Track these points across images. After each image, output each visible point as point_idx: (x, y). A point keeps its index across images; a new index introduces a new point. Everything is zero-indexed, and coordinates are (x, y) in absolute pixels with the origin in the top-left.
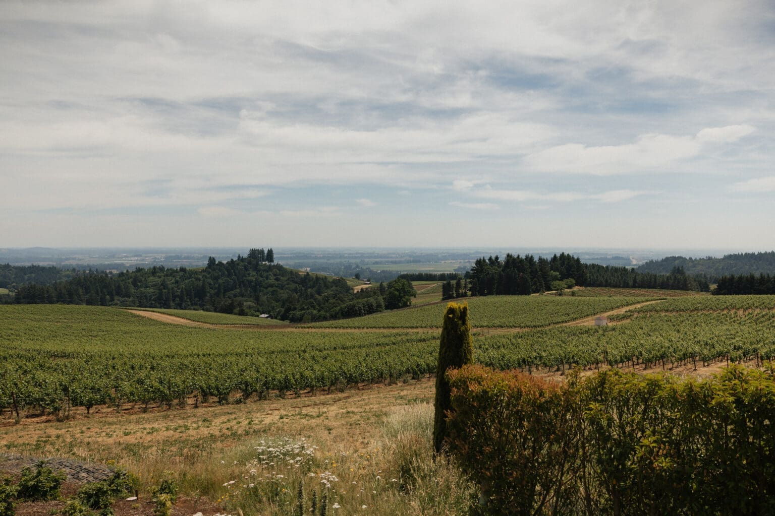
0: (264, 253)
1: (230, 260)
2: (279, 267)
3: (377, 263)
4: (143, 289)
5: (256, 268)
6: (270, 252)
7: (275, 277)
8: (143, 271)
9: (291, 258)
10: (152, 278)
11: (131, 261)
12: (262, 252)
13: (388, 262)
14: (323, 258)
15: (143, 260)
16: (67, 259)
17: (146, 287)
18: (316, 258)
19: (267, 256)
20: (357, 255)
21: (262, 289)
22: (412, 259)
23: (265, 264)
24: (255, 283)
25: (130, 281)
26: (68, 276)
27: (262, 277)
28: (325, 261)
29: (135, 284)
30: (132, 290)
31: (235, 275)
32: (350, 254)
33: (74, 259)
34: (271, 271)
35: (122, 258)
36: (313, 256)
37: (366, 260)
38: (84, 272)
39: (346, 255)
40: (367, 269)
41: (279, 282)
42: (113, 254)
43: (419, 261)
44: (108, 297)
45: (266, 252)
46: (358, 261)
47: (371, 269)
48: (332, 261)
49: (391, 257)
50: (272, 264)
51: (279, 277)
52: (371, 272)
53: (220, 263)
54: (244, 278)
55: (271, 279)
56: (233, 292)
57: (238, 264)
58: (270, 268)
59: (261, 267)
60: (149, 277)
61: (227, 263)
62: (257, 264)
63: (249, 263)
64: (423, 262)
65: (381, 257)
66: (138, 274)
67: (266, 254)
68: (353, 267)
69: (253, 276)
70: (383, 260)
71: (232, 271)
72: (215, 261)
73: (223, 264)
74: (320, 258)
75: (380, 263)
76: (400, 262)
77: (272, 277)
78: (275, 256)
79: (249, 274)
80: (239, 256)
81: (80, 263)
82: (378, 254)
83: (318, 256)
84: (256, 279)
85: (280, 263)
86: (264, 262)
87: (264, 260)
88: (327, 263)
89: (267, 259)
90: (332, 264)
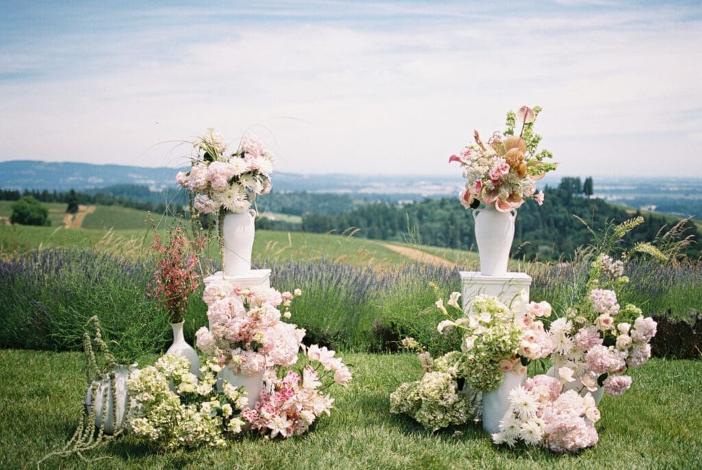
0: (581, 183)
2: (599, 202)
4: (429, 224)
5: (567, 202)
6: (589, 182)
7: (592, 215)
8: (431, 203)
9: (630, 191)
10: (439, 211)
11: (429, 190)
12: (577, 181)
14: (680, 192)
15: (443, 190)
16: (364, 187)
17: (433, 221)
18: (668, 192)
19: (585, 186)
21: (573, 229)
23: (582, 198)
24: (564, 222)
25: (415, 213)
26: (359, 206)
27: (574, 213)
28: (681, 196)
29: (420, 217)
31: (539, 211)
33: (371, 187)
34: (588, 207)
35: (419, 187)
36: (662, 189)
38: (377, 201)
41: (596, 223)
42: (410, 182)
44: (390, 231)
45: (583, 181)
48: (691, 197)
50: (591, 197)
51: (598, 215)
54: (551, 215)
55: (586, 218)
56: (533, 232)
58: (587, 203)
59: (575, 202)
60: (436, 209)
62: (570, 196)
63: (559, 195)
66: (425, 206)
67: (583, 185)
69: (563, 212)
74: (675, 192)
77: (589, 215)
78: (595, 188)
79: (557, 211)
83: (671, 189)
84: (566, 217)
85: (601, 197)
86: (579, 196)
87: (579, 192)
88: (683, 200)
89: (584, 191)
90: (692, 202)
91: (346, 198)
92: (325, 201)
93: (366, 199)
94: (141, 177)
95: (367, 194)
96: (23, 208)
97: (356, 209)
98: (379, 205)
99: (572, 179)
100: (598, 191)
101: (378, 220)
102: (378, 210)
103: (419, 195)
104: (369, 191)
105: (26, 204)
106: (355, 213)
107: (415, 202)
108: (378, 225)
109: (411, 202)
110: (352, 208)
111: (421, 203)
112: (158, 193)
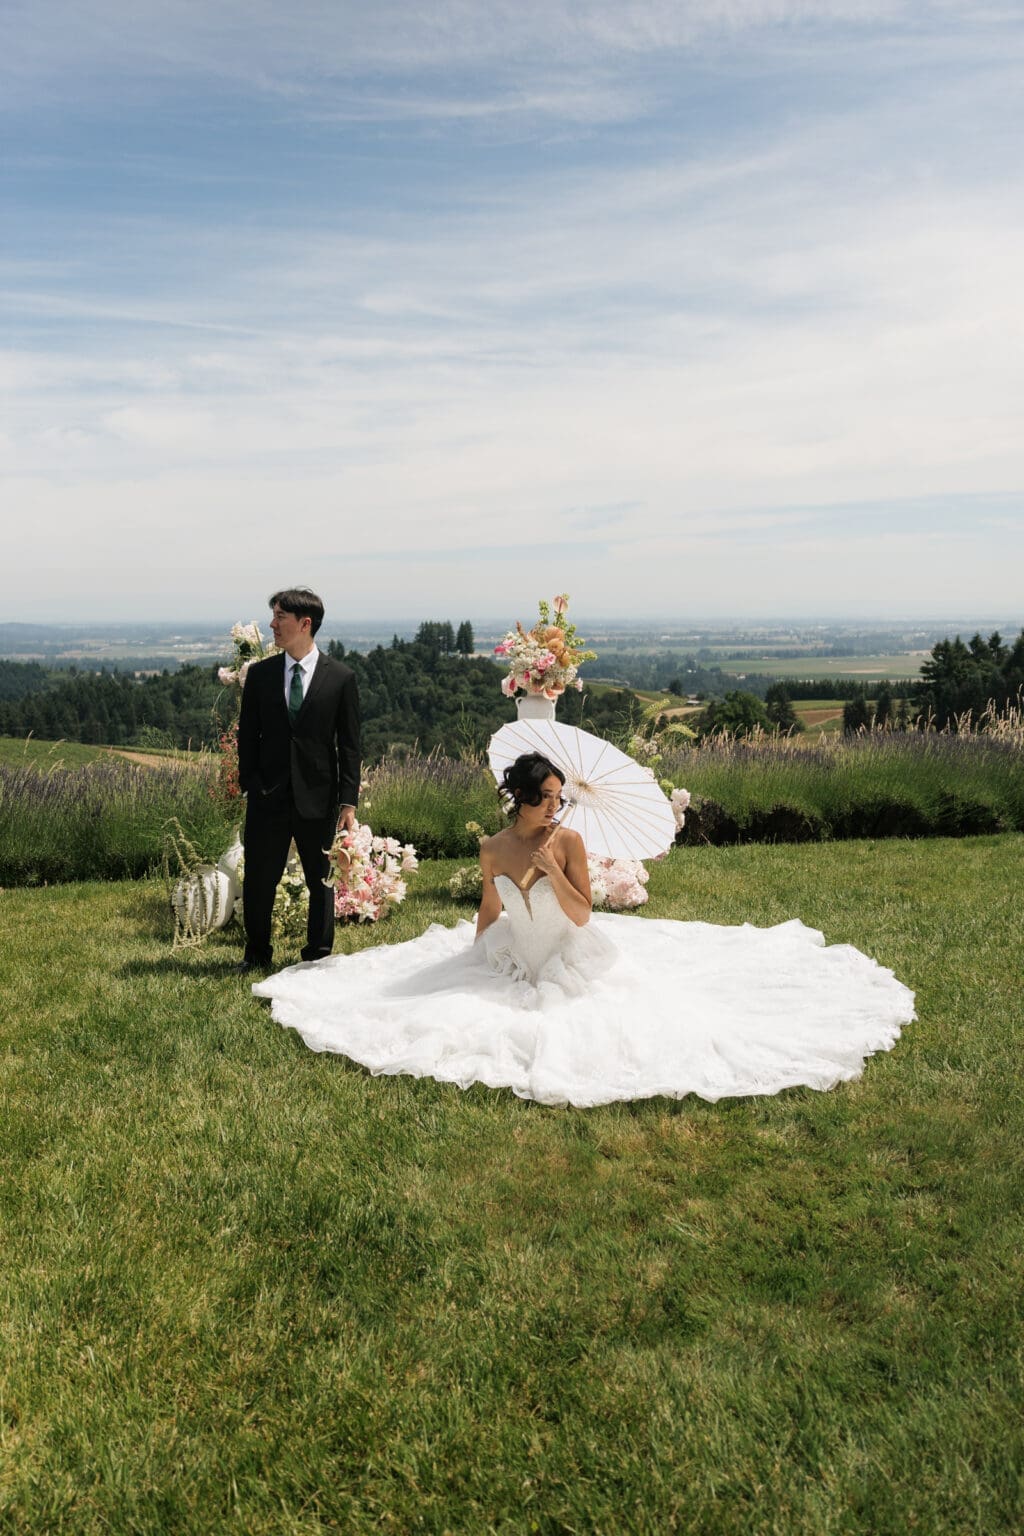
0: (452, 632)
1: (375, 648)
2: (484, 665)
3: (739, 656)
4: (192, 712)
5: (431, 666)
6: (466, 629)
7: (472, 688)
8: (196, 673)
11: (190, 651)
12: (446, 629)
13: (768, 654)
15: (213, 649)
16: (66, 648)
18: (593, 643)
19: (460, 637)
20: (691, 638)
21: (443, 714)
22: (831, 646)
23: (455, 658)
24: (428, 701)
25: (167, 693)
26: (61, 683)
27: (442, 684)
28: (613, 651)
29: (176, 701)
30: (171, 713)
31: (385, 682)
32: (676, 635)
33: (81, 647)
34: (466, 675)
35: (171, 645)
37: (714, 649)
38: (92, 674)
39: (664, 637)
40: (712, 670)
41: (481, 700)
42: (154, 635)
43: (850, 652)
44: (122, 727)
45: (456, 629)
46: (694, 650)
47: (724, 671)
48: (629, 651)
49: (778, 643)
50: (470, 656)
51: (482, 686)
52: (721, 678)
53: (354, 656)
54: (404, 689)
55: (463, 693)
56: (377, 721)
57: (392, 658)
58: (463, 667)
59: (444, 666)
61: (369, 656)
62: (435, 655)
63: (417, 655)
64: (859, 653)
65: (752, 642)
66: (186, 679)
67: (456, 635)
68: (680, 665)
69: (425, 684)
70: (758, 648)
71: (379, 672)
72: (343, 652)
73: (360, 657)
74: (602, 644)
75: (749, 656)
76: (797, 654)
77: (466, 688)
78: (476, 640)
79: (415, 680)
80: (396, 640)
81: (91, 655)
82: (746, 634)
83: (597, 639)
84: (430, 691)
85: (487, 655)
86: (451, 654)
87: (450, 648)
88: (616, 656)
89: (459, 646)
90: (629, 660)
91: (33, 669)
93: (73, 670)
95: (75, 660)
97: (55, 689)
98: (100, 681)
99: (438, 625)
100: (482, 646)
101: (100, 708)
102: (98, 689)
103: (172, 660)
104: (78, 655)
106: (54, 696)
107: (166, 673)
108: (101, 718)
109: (159, 674)
110: (46, 688)
111: (176, 674)
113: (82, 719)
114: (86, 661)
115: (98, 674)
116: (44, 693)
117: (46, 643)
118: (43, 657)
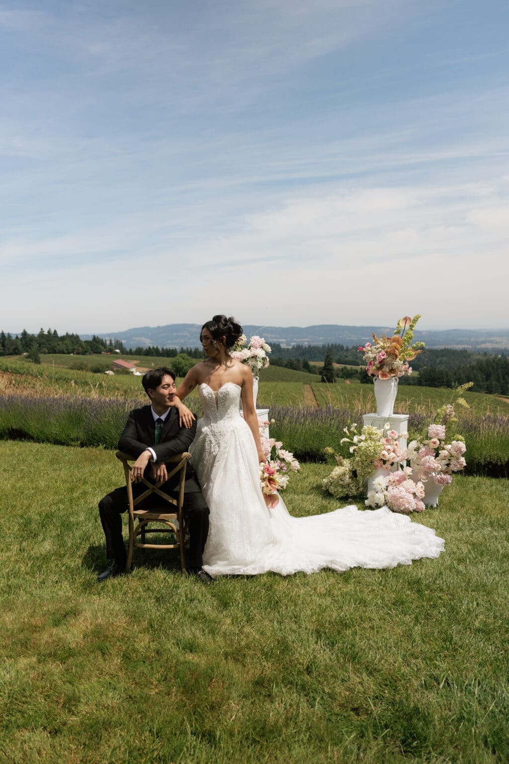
91: (464, 354)
92: (443, 356)
93: (485, 354)
94: (274, 336)
95: (487, 349)
96: (179, 364)
97: (474, 363)
98: (499, 360)
101: (498, 374)
102: (498, 364)
104: (489, 346)
105: (181, 360)
106: (473, 367)
108: (498, 380)
110: (470, 363)
112: (288, 349)
113: (487, 380)
114: (494, 350)
115: (500, 356)
116: (468, 365)
117: (472, 340)
118: (470, 347)
